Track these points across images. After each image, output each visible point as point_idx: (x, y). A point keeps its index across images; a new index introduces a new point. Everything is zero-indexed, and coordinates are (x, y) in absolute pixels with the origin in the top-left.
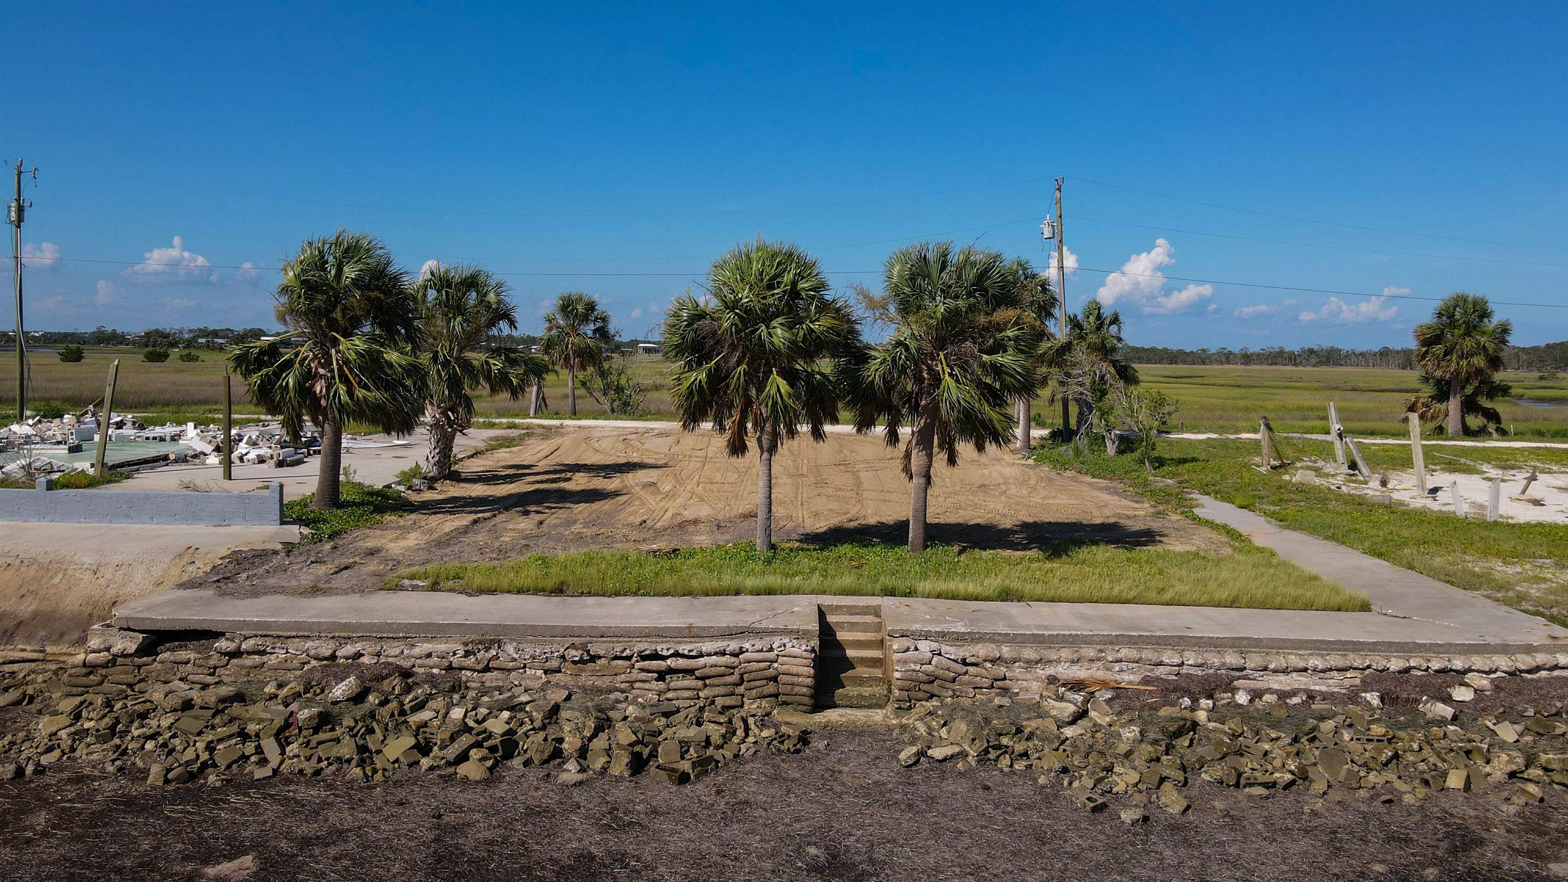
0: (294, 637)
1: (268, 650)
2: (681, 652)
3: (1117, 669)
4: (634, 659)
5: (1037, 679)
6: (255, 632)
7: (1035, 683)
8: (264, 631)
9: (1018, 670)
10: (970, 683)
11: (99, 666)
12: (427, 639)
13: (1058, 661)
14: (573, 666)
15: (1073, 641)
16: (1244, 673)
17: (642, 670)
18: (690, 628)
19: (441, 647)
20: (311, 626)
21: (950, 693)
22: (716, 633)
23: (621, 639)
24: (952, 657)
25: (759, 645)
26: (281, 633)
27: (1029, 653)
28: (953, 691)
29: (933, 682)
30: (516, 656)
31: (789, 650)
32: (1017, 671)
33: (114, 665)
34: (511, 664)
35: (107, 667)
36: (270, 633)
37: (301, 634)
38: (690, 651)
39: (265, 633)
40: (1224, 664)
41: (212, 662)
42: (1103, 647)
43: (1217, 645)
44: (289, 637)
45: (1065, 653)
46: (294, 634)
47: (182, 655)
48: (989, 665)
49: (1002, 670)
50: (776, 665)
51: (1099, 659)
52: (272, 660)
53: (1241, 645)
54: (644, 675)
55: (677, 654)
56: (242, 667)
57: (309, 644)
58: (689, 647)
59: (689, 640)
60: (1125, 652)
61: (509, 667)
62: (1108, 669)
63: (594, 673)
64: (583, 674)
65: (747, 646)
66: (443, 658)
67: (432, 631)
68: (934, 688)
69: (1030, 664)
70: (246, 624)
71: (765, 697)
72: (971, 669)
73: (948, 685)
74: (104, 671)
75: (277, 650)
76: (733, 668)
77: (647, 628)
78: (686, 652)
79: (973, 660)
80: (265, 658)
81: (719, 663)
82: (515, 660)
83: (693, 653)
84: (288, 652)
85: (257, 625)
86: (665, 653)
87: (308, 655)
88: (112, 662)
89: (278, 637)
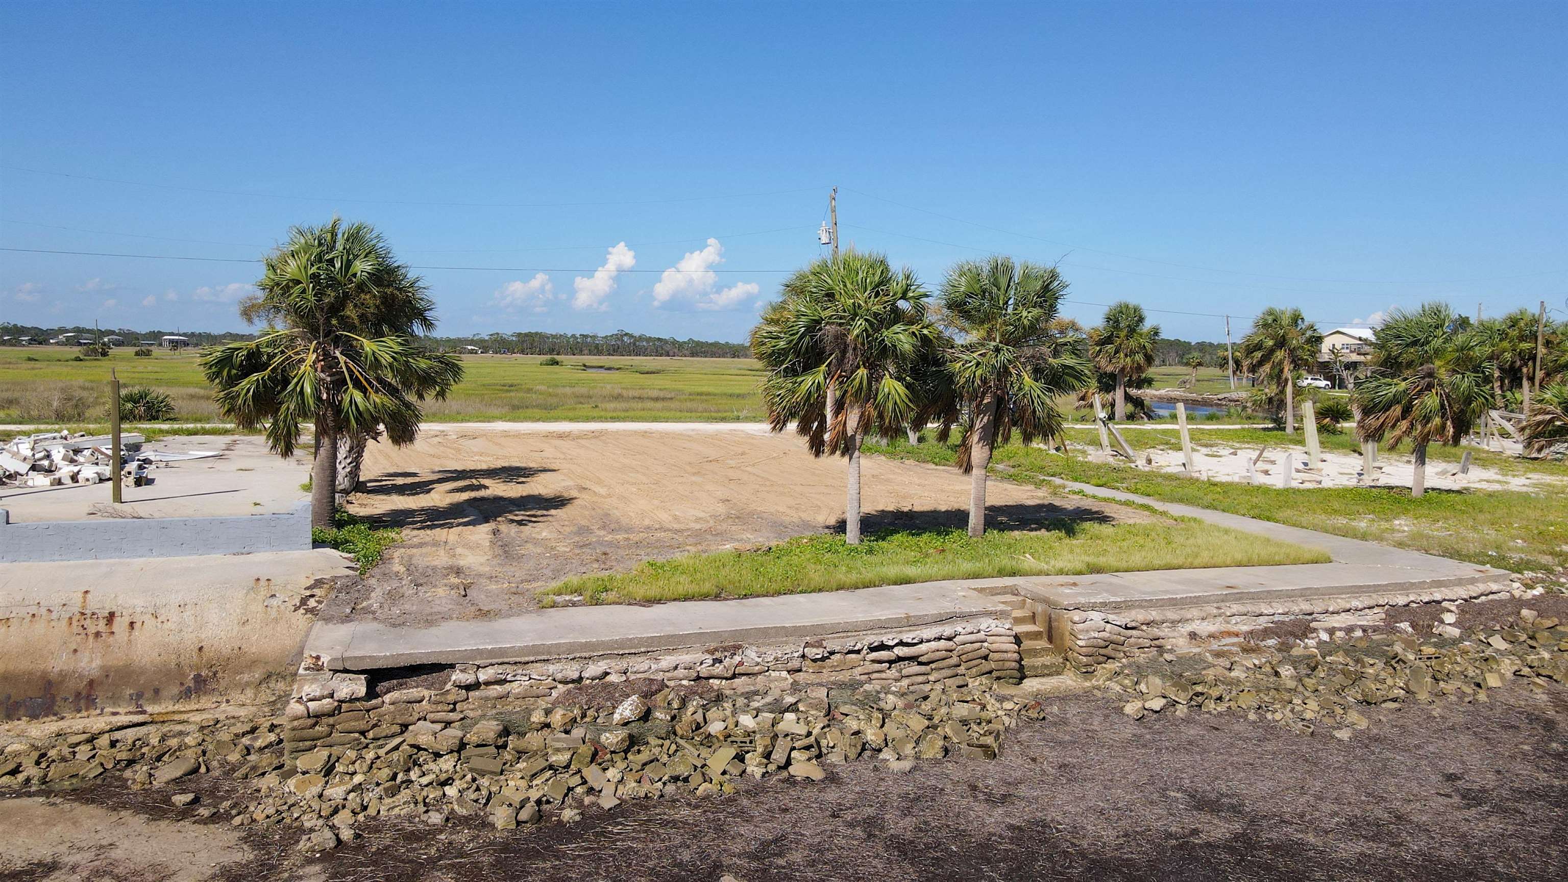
0: (532, 662)
1: (509, 678)
2: (904, 641)
3: (1234, 622)
4: (864, 652)
5: (1182, 636)
6: (490, 661)
7: (1181, 639)
8: (499, 657)
9: (1166, 630)
10: (1136, 644)
11: (324, 715)
12: (669, 652)
13: (1192, 620)
14: (814, 664)
15: (1196, 602)
16: (1314, 616)
17: (873, 661)
18: (908, 617)
19: (685, 658)
20: (549, 649)
21: (1122, 654)
22: (930, 620)
23: (849, 634)
24: (1118, 623)
25: (969, 629)
26: (518, 659)
27: (1171, 615)
28: (1124, 652)
29: (1107, 647)
30: (760, 660)
31: (995, 630)
32: (1164, 631)
33: (340, 713)
34: (757, 668)
35: (333, 715)
36: (506, 660)
37: (540, 658)
38: (913, 639)
39: (500, 661)
40: (1301, 610)
41: (451, 698)
42: (1218, 605)
43: (1290, 595)
44: (528, 663)
45: (1195, 612)
46: (532, 659)
47: (414, 692)
48: (1144, 627)
49: (1156, 632)
50: (986, 644)
51: (1220, 616)
52: (515, 688)
53: (1306, 594)
54: (877, 666)
55: (901, 643)
56: (487, 699)
57: (551, 668)
58: (912, 635)
59: (908, 629)
60: (1236, 608)
61: (755, 672)
62: (1228, 623)
63: (834, 669)
64: (824, 671)
65: (959, 629)
66: (690, 668)
67: (674, 643)
68: (1109, 651)
69: (1174, 623)
70: (480, 653)
71: (983, 674)
72: (1134, 632)
73: (1120, 648)
74: (331, 720)
75: (518, 678)
76: (951, 651)
77: (870, 621)
78: (910, 641)
79: (1133, 624)
80: (507, 687)
81: (940, 648)
82: (758, 664)
83: (915, 641)
84: (530, 679)
85: (492, 653)
86: (891, 643)
87: (554, 680)
88: (337, 711)
89: (516, 663)
